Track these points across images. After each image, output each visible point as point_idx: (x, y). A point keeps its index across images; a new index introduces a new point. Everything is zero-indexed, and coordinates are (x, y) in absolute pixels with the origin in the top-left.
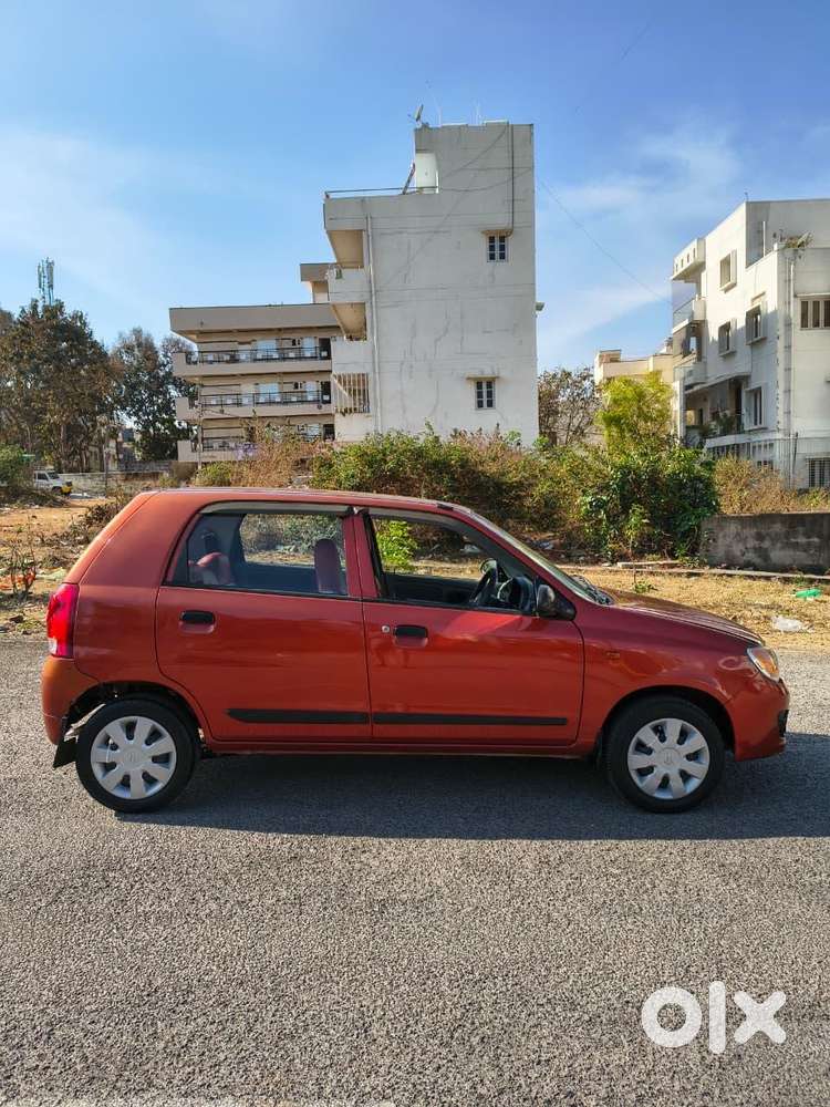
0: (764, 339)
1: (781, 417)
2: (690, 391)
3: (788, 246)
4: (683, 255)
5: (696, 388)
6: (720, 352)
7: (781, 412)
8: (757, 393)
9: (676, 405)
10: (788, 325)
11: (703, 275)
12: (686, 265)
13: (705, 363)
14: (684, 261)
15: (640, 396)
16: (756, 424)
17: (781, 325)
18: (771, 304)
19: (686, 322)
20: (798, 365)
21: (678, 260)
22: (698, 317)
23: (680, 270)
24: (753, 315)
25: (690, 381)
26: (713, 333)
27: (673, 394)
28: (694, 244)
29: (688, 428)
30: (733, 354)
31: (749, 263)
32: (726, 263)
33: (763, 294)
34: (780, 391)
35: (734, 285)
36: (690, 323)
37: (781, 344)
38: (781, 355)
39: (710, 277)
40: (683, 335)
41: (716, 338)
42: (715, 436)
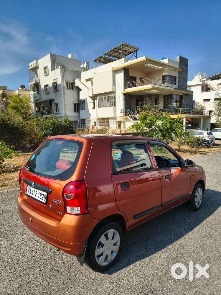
0: (58, 91)
1: (64, 111)
2: (37, 102)
3: (62, 67)
4: (32, 63)
5: (39, 101)
6: (45, 92)
7: (63, 109)
8: (57, 104)
9: (32, 105)
10: (64, 88)
11: (38, 70)
12: (33, 67)
13: (40, 94)
14: (32, 65)
15: (21, 101)
16: (57, 112)
17: (62, 88)
18: (59, 82)
19: (34, 82)
20: (67, 98)
21: (30, 64)
22: (38, 82)
23: (31, 68)
24: (55, 84)
25: (36, 99)
26: (42, 87)
27: (31, 102)
28: (35, 61)
29: (36, 112)
30: (49, 93)
31: (52, 70)
32: (45, 68)
33: (57, 79)
34: (63, 104)
35: (48, 75)
36: (35, 83)
37: (62, 92)
38: (63, 95)
39: (40, 71)
40: (33, 86)
41: (44, 88)
42: (45, 114)
